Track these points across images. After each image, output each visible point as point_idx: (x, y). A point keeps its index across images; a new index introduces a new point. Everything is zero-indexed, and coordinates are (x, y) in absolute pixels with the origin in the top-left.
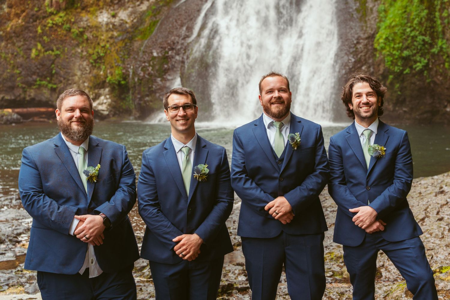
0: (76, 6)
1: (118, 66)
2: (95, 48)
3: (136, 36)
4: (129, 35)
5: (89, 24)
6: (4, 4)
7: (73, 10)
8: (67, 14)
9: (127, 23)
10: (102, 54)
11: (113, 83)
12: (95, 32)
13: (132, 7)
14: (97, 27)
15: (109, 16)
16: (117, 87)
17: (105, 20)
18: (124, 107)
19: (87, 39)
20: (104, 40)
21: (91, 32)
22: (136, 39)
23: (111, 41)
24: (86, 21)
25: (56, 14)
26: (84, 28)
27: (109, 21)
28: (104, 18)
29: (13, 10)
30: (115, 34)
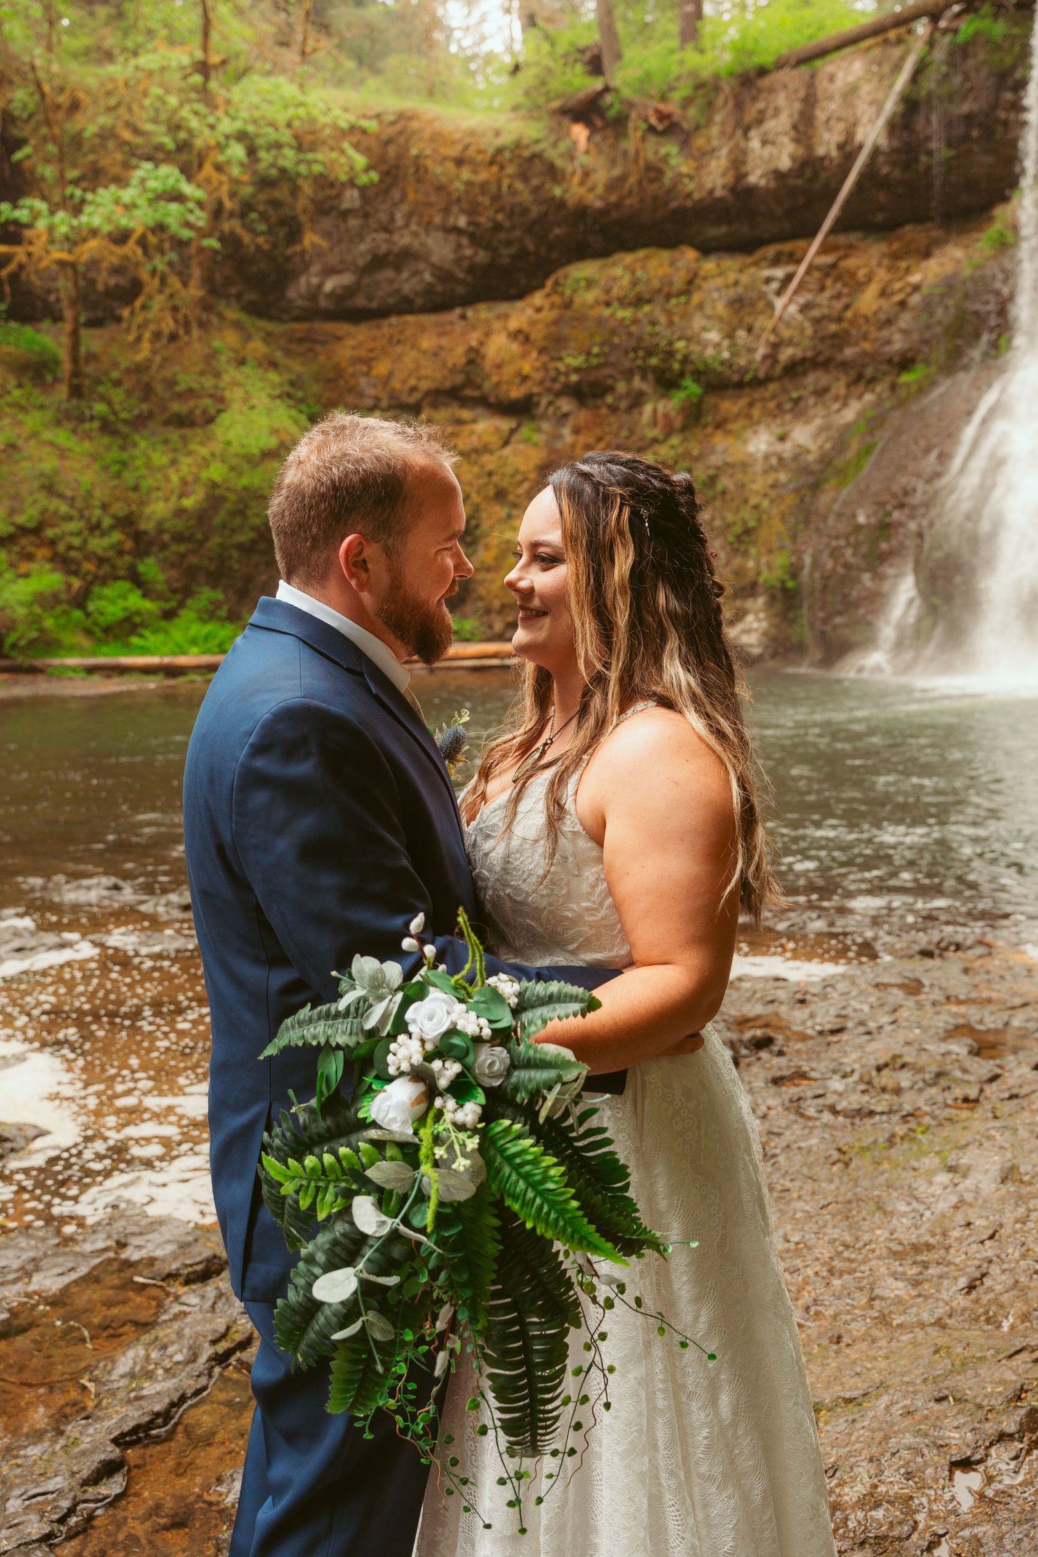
0: (703, 421)
1: (782, 548)
2: (738, 510)
3: (826, 481)
4: (811, 479)
5: (730, 459)
6: (563, 425)
7: (698, 431)
8: (685, 440)
9: (808, 452)
10: (752, 524)
11: (772, 587)
12: (739, 476)
13: (825, 417)
14: (745, 466)
15: (772, 439)
16: (779, 595)
17: (763, 447)
18: (794, 639)
19: (724, 493)
20: (757, 493)
21: (732, 476)
22: (827, 486)
23: (773, 493)
24: (725, 451)
25: (664, 441)
26: (718, 468)
27: (771, 449)
28: (760, 443)
29: (582, 439)
30: (783, 477)
